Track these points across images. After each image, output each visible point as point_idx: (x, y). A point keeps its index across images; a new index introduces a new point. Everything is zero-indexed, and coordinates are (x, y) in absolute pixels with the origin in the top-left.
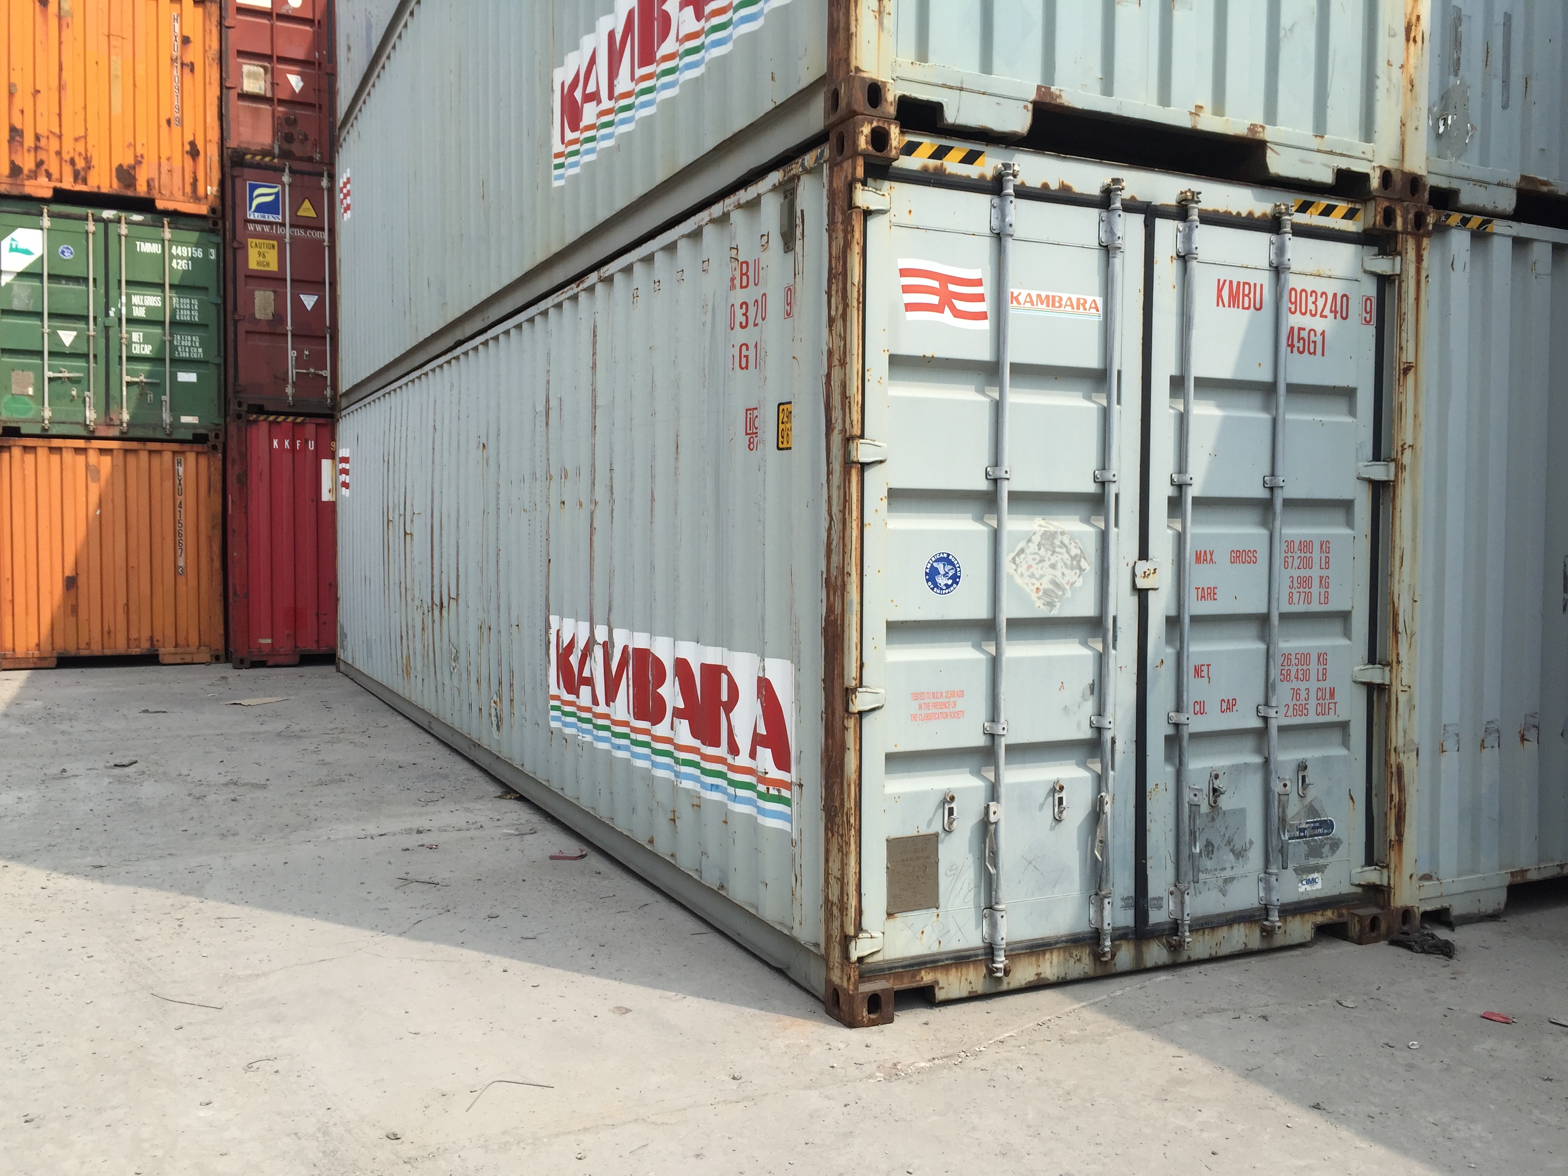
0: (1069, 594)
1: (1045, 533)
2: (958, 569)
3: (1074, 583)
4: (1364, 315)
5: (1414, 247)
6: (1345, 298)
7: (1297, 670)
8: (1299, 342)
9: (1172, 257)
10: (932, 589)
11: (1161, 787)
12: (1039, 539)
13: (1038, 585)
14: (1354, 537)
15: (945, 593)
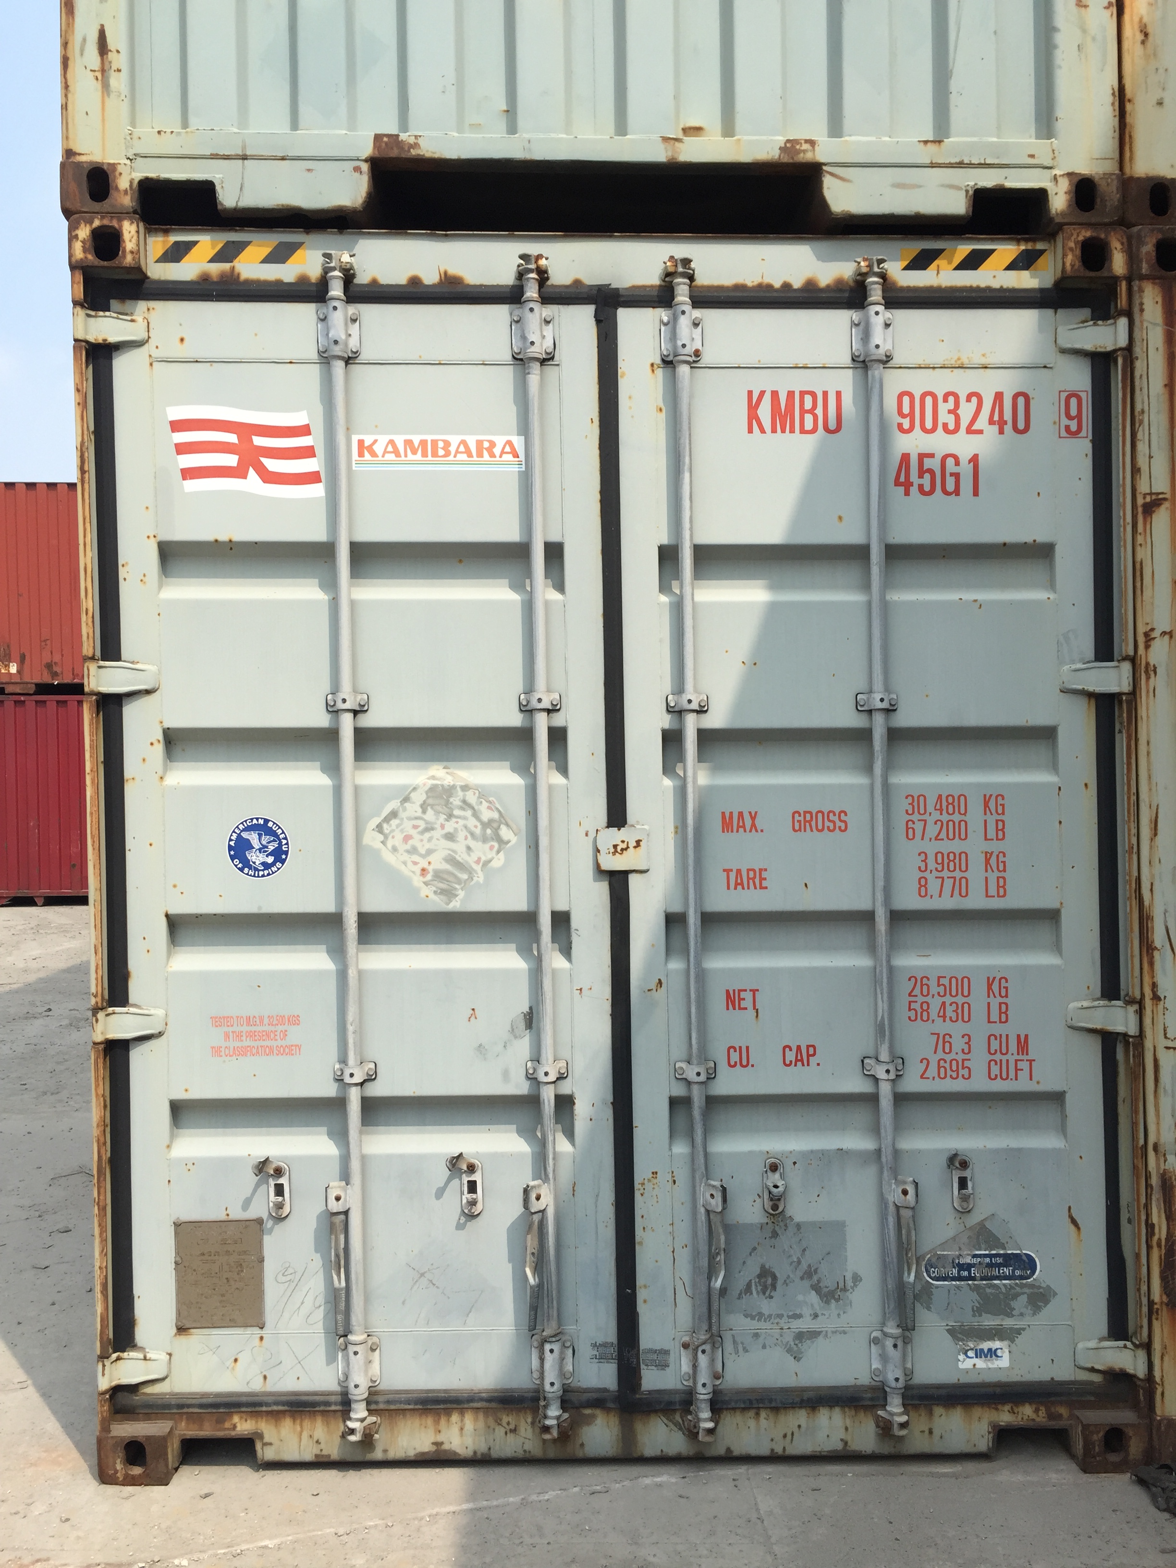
0: (480, 877)
1: (433, 789)
2: (284, 842)
3: (490, 861)
4: (1065, 421)
5: (1159, 299)
6: (1021, 401)
7: (944, 1003)
8: (921, 476)
9: (652, 365)
10: (241, 870)
11: (664, 1177)
12: (424, 797)
13: (423, 863)
14: (1060, 788)
15: (263, 876)
